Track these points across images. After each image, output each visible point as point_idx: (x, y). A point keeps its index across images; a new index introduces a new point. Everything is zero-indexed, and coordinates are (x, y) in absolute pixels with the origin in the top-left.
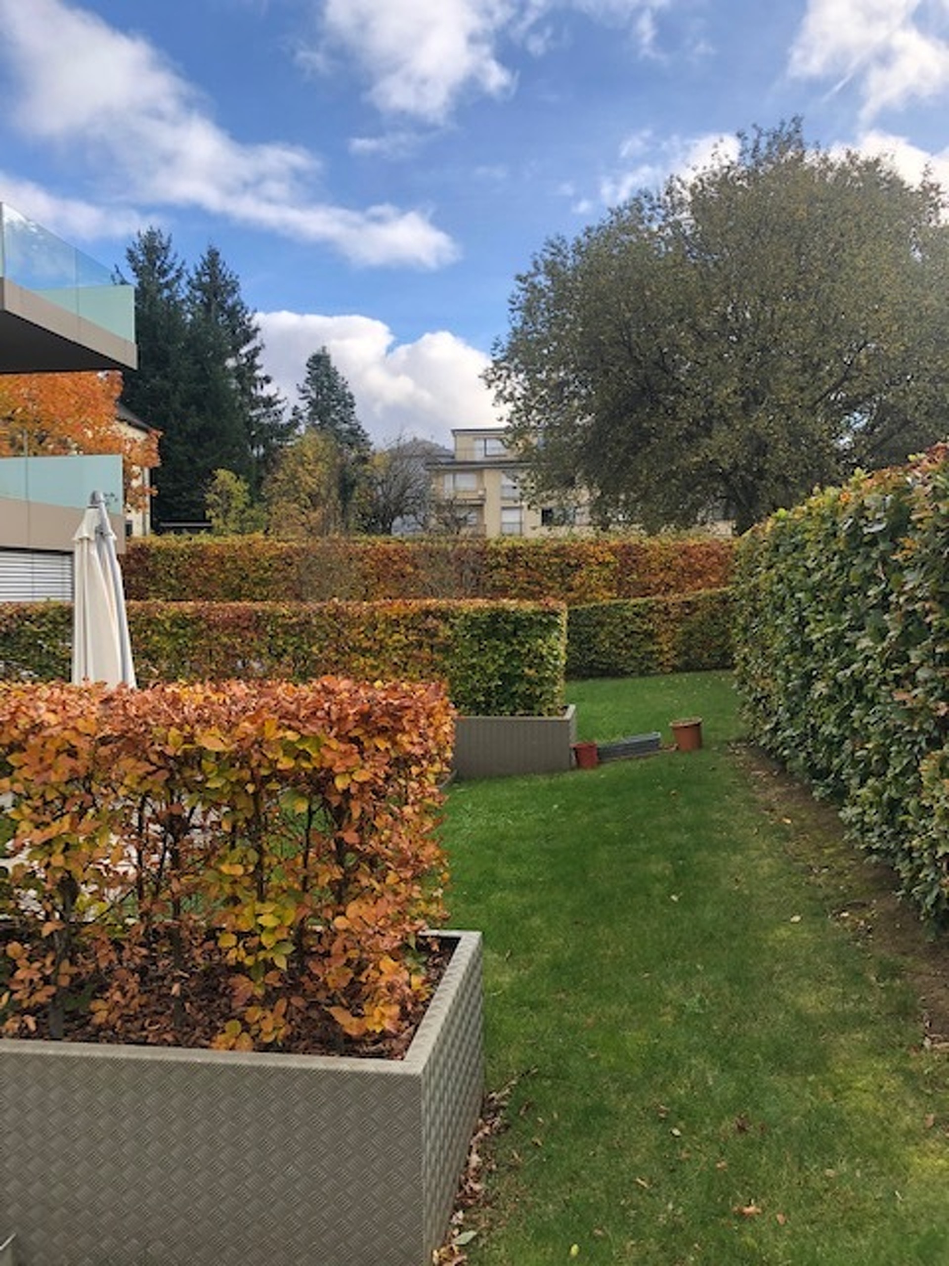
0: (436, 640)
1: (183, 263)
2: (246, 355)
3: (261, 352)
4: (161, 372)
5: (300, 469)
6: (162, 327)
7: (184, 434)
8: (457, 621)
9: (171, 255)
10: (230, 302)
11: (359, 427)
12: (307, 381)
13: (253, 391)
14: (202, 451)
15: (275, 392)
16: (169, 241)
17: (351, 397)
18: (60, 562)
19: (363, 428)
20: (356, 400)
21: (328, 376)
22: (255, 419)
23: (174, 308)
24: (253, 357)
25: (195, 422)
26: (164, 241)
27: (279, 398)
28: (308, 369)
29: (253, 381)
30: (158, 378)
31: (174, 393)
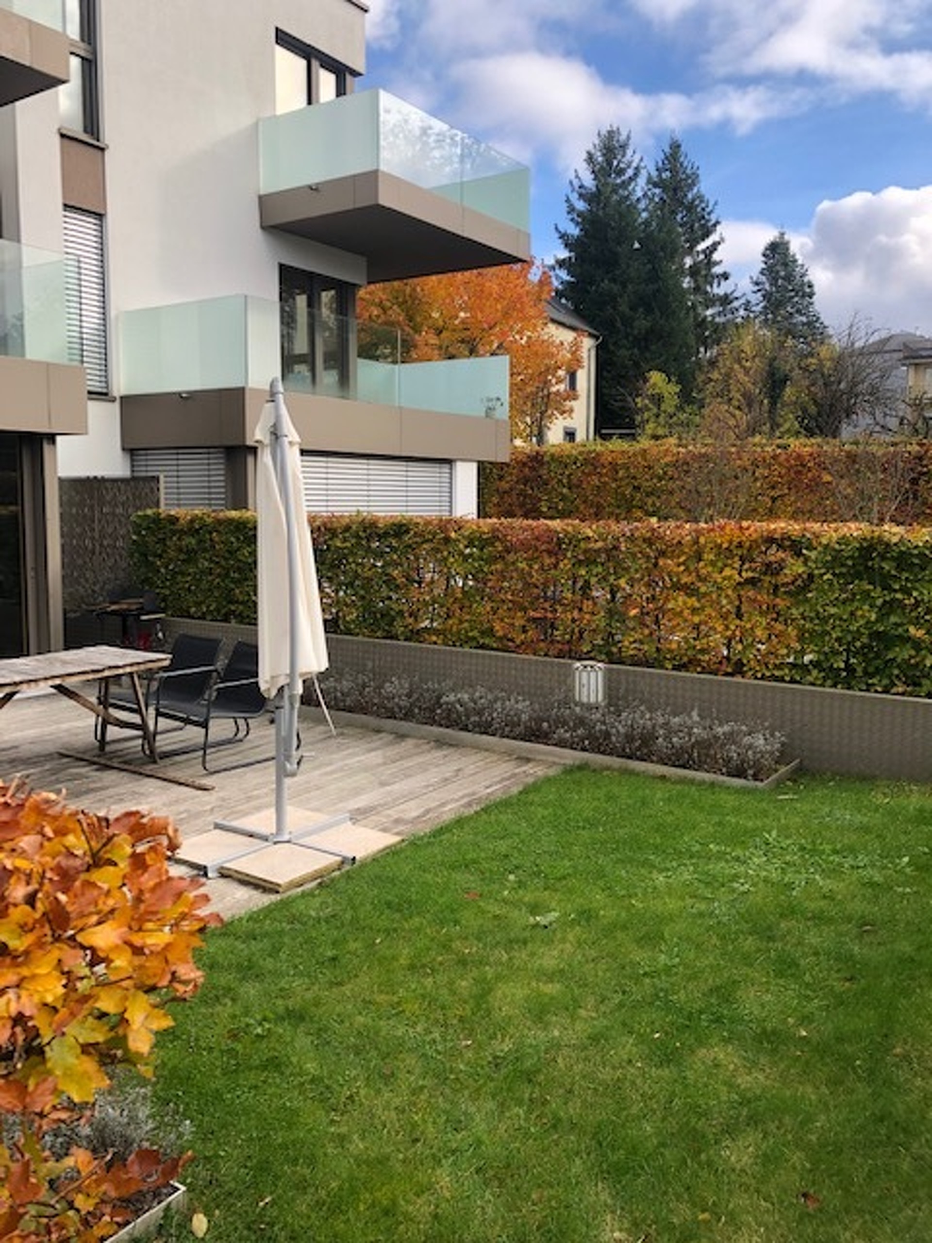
0: (782, 579)
1: (641, 160)
2: (704, 251)
3: (720, 248)
4: (610, 275)
5: (736, 366)
6: (613, 229)
7: (631, 338)
8: (813, 555)
9: (629, 152)
10: (690, 196)
11: (818, 318)
12: (762, 273)
13: (708, 288)
14: (648, 355)
15: (733, 288)
16: (628, 137)
17: (810, 286)
18: (437, 470)
19: (822, 319)
20: (816, 289)
21: (786, 265)
22: (709, 319)
23: (627, 209)
24: (711, 252)
25: (642, 324)
26: (623, 137)
27: (736, 295)
28: (763, 259)
29: (710, 279)
30: (606, 282)
31: (621, 296)
